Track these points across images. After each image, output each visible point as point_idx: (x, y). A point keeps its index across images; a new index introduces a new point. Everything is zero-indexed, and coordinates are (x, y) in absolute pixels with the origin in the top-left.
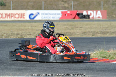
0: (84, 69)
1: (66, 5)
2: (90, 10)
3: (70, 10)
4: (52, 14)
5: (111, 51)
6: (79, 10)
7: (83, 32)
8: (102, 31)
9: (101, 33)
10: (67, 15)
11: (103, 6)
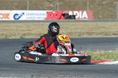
0: (70, 70)
1: (52, 5)
2: (76, 10)
3: (55, 10)
4: (37, 15)
5: (97, 52)
6: (65, 10)
7: (69, 33)
8: (88, 32)
9: (87, 34)
10: (52, 15)
11: (89, 6)
